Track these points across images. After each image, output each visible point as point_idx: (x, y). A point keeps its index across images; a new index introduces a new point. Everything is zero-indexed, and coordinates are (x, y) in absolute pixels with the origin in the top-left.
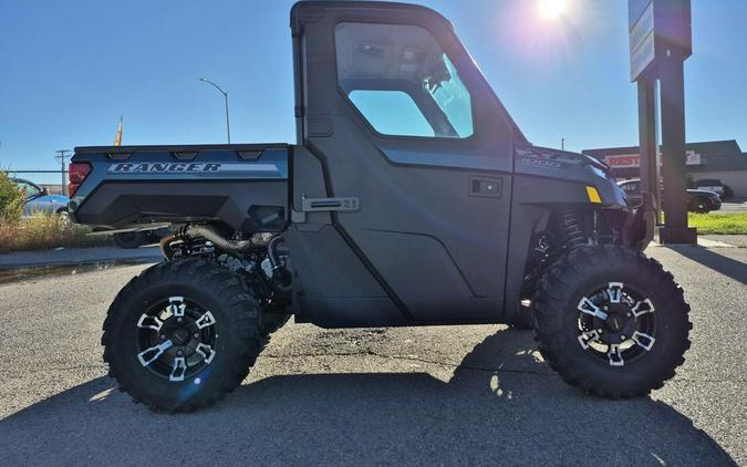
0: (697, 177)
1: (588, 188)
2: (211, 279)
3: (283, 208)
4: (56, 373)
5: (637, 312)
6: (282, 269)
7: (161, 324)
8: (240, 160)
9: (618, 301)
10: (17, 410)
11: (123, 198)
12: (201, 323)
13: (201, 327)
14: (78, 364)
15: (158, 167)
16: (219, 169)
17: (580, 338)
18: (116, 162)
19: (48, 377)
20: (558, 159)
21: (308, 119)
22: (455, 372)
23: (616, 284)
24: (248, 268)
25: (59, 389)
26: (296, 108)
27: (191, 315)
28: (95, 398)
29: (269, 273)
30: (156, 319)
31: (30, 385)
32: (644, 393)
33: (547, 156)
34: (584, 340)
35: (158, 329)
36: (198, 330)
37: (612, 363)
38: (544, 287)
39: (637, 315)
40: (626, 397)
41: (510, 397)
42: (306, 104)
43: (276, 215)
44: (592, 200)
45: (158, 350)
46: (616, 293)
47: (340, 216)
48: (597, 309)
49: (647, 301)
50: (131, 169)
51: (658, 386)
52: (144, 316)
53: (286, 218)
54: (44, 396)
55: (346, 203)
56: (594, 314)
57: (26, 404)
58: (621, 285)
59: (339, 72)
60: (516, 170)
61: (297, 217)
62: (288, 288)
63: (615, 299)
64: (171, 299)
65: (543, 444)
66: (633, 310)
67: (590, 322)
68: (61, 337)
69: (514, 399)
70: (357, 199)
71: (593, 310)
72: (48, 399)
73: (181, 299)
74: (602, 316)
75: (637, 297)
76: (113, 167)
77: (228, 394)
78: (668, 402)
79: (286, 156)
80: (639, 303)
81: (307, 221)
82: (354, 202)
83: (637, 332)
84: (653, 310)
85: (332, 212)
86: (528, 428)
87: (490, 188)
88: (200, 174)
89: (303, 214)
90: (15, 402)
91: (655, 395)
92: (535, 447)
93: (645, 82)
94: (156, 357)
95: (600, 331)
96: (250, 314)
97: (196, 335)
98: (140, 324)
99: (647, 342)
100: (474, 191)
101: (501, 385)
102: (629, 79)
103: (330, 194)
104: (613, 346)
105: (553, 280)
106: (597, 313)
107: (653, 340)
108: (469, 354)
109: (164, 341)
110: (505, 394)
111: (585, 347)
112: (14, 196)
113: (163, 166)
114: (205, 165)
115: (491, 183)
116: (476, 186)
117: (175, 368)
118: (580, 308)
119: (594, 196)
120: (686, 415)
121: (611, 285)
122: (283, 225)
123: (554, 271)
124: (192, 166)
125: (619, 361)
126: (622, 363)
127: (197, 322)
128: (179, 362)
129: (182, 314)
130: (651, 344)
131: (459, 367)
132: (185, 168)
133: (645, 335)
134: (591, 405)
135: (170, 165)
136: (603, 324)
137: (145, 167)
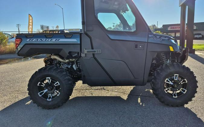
0: (195, 32)
1: (170, 47)
2: (58, 73)
3: (79, 52)
4: (16, 95)
5: (182, 82)
6: (79, 68)
7: (44, 85)
8: (66, 38)
9: (177, 79)
10: (5, 107)
11: (31, 49)
12: (56, 85)
13: (56, 86)
14: (23, 92)
15: (41, 40)
16: (59, 40)
17: (165, 90)
18: (29, 38)
19: (14, 96)
20: (162, 38)
21: (86, 26)
22: (128, 96)
23: (177, 75)
24: (69, 67)
25: (17, 100)
26: (82, 22)
27: (53, 82)
28: (27, 103)
29: (75, 69)
30: (43, 83)
31: (9, 99)
32: (183, 105)
33: (158, 37)
34: (166, 90)
35: (43, 86)
36: (55, 87)
37: (174, 97)
38: (155, 75)
39: (182, 83)
40: (177, 106)
41: (144, 105)
42: (85, 21)
43: (77, 54)
44: (171, 50)
45: (44, 92)
46: (176, 77)
47: (95, 55)
48: (170, 82)
49: (185, 79)
50: (33, 40)
51: (187, 103)
52: (39, 83)
53: (80, 55)
54: (13, 102)
55: (97, 51)
56: (169, 83)
57: (8, 105)
58: (178, 75)
59: (95, 8)
60: (148, 41)
61: (83, 55)
62: (81, 73)
63: (176, 79)
64: (47, 78)
65: (154, 122)
66: (181, 82)
67: (168, 85)
68: (18, 82)
69: (145, 106)
70: (101, 50)
71: (169, 82)
72: (14, 103)
73: (50, 78)
74: (172, 83)
75: (182, 78)
76: (28, 40)
77: (64, 104)
78: (189, 108)
79: (79, 37)
80: (183, 80)
81: (86, 56)
82: (100, 51)
83: (181, 88)
84: (187, 82)
85: (93, 54)
86: (150, 116)
87: (140, 47)
88: (53, 42)
89: (85, 54)
90: (5, 105)
91: (186, 106)
92: (152, 123)
93: (183, 6)
94: (43, 94)
95: (171, 88)
96: (70, 82)
97: (54, 88)
98: (38, 85)
99: (184, 91)
100: (136, 48)
101: (141, 101)
102: (179, 6)
103: (92, 48)
104: (174, 92)
105: (158, 73)
106: (170, 83)
107: (186, 91)
108: (132, 90)
109: (45, 89)
110: (142, 104)
111: (166, 92)
112: (5, 39)
113: (43, 39)
114: (55, 39)
115: (140, 45)
116: (136, 46)
117: (49, 97)
118: (165, 81)
119: (171, 49)
120: (195, 113)
121: (175, 75)
122: (79, 57)
123: (158, 71)
124: (51, 40)
125: (176, 96)
126: (177, 97)
127: (55, 84)
128: (50, 95)
129: (50, 82)
130: (185, 92)
131: (129, 94)
132: (49, 40)
133: (184, 89)
134: (167, 109)
135: (45, 39)
136: (172, 86)
137: (38, 40)
